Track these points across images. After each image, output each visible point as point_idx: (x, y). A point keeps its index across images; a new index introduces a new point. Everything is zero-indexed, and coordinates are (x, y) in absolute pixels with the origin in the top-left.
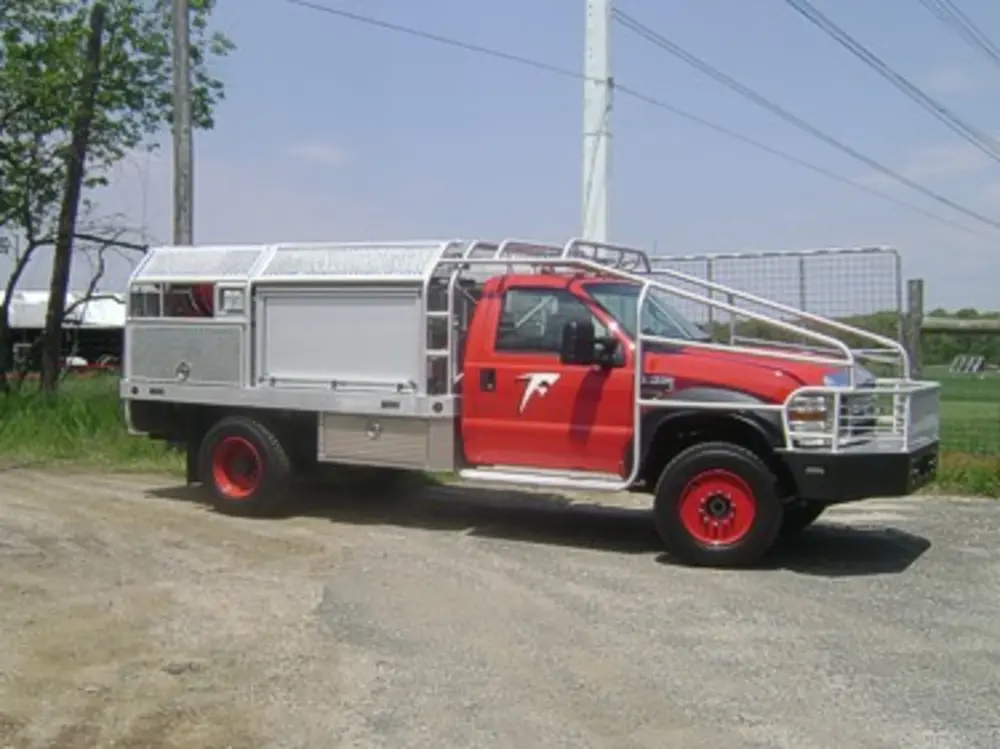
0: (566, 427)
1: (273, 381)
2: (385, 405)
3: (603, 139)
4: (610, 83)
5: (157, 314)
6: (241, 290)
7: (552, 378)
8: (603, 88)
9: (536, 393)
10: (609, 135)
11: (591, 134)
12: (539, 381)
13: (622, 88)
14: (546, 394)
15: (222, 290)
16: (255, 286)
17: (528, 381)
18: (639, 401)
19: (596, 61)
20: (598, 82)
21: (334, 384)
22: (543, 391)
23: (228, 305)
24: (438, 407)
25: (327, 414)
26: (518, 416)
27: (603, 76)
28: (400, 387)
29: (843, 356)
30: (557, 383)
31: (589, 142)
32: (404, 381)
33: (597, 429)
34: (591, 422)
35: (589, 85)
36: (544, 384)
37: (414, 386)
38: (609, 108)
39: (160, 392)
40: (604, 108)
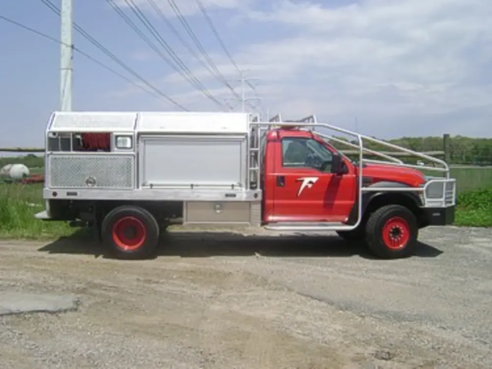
0: (322, 202)
1: (152, 185)
2: (227, 195)
3: (70, 71)
4: (72, 47)
5: (69, 150)
6: (131, 137)
7: (314, 180)
8: (70, 49)
9: (306, 187)
10: (72, 70)
11: (64, 69)
12: (307, 181)
13: (77, 50)
14: (312, 187)
15: (117, 137)
16: (139, 134)
17: (302, 181)
18: (362, 189)
19: (67, 37)
20: (67, 46)
21: (192, 186)
22: (310, 186)
23: (120, 145)
24: (256, 196)
25: (187, 202)
26: (296, 197)
27: (69, 43)
28: (233, 186)
29: (444, 167)
30: (317, 182)
31: (63, 72)
32: (235, 183)
33: (336, 202)
34: (334, 199)
35: (63, 47)
36: (310, 182)
37: (240, 185)
38: (72, 58)
39: (75, 194)
40: (70, 57)
